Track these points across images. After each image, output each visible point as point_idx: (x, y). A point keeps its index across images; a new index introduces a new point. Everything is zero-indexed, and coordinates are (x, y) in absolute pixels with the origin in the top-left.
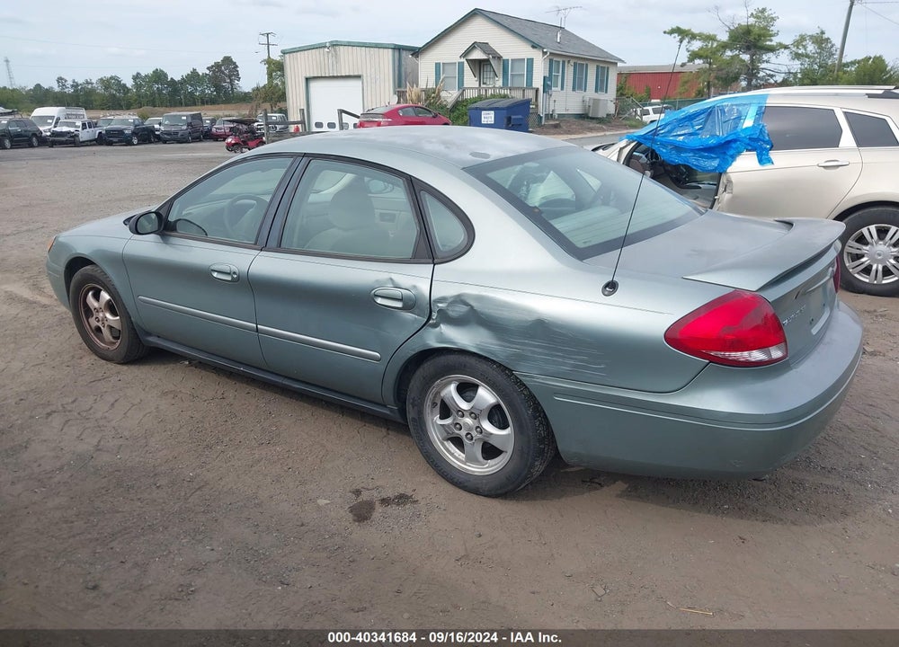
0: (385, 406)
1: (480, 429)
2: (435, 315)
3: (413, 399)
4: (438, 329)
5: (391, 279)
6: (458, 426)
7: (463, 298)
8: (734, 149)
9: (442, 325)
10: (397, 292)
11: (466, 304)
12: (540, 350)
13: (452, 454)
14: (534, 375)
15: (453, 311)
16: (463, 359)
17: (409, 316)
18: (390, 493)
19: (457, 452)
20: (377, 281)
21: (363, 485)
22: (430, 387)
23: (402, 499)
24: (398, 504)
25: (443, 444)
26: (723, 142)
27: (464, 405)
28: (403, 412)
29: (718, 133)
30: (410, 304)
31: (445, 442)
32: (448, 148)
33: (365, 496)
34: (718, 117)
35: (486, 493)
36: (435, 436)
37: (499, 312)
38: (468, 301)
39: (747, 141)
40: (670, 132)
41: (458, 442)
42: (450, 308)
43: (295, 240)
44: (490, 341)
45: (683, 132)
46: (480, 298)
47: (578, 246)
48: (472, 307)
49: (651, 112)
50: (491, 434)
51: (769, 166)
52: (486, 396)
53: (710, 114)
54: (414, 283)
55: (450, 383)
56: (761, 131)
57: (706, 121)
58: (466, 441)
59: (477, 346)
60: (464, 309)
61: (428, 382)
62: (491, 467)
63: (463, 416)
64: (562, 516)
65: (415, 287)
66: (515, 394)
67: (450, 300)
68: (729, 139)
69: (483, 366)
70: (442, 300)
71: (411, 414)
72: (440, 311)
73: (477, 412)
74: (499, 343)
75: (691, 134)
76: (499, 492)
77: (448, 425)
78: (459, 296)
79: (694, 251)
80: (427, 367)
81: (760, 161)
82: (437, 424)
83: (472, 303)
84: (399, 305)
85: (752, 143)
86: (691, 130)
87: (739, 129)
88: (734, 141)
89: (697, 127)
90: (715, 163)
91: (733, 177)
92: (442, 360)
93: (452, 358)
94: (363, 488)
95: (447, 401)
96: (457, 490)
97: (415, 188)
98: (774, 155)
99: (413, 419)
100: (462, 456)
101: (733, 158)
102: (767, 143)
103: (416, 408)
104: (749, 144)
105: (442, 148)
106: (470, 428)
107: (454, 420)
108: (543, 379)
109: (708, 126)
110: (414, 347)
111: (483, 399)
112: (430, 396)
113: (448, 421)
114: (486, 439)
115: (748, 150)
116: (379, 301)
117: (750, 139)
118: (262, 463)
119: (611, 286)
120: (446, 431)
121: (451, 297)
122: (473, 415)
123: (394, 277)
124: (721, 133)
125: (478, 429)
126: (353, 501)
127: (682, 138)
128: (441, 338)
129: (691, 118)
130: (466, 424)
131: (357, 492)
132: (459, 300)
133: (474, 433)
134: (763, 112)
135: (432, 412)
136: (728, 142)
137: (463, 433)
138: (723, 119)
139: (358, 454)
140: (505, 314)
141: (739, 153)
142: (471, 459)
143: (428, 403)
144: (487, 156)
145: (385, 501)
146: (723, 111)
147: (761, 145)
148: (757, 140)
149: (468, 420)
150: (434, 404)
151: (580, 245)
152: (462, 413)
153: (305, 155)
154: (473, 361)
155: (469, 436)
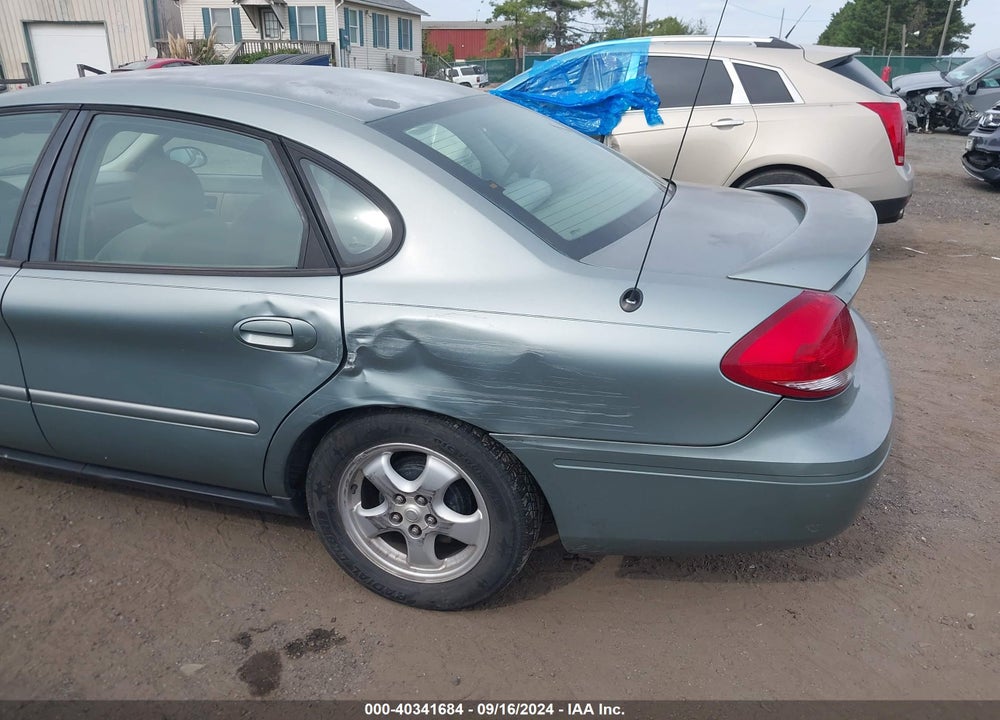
0: (268, 496)
1: (435, 519)
2: (352, 357)
3: (319, 485)
4: (358, 379)
5: (269, 304)
6: (396, 517)
7: (401, 327)
8: (618, 106)
9: (365, 372)
10: (282, 324)
11: (407, 337)
12: (531, 399)
13: (386, 557)
14: (521, 437)
15: (384, 348)
16: (403, 419)
17: (306, 360)
18: (297, 632)
19: (394, 552)
20: (243, 307)
21: (250, 624)
22: (346, 465)
23: (321, 639)
24: (316, 649)
25: (370, 544)
26: (605, 97)
27: (406, 486)
28: (300, 502)
29: (597, 88)
30: (308, 340)
31: (374, 541)
32: (331, 92)
33: (259, 644)
34: (594, 67)
35: (447, 607)
36: (357, 535)
37: (462, 346)
38: (408, 332)
39: (633, 97)
40: (541, 86)
41: (396, 539)
42: (378, 345)
43: (81, 247)
44: (447, 390)
45: (558, 86)
46: (427, 327)
47: (565, 238)
48: (417, 341)
49: (460, 73)
50: (452, 524)
51: (659, 127)
52: (440, 469)
53: (586, 65)
54: (313, 308)
55: (379, 455)
56: (647, 86)
57: (583, 71)
58: (411, 538)
59: (430, 399)
60: (403, 344)
61: (345, 456)
62: (452, 568)
63: (404, 501)
64: (560, 623)
65: (313, 314)
66: (492, 465)
67: (378, 332)
68: (612, 94)
69: (437, 428)
70: (364, 332)
71: (315, 505)
72: (362, 350)
73: (427, 495)
74: (462, 392)
75: (566, 89)
76: (466, 604)
77: (380, 518)
78: (393, 325)
79: (713, 236)
80: (340, 436)
81: (650, 121)
82: (360, 517)
83: (415, 334)
84: (287, 343)
85: (638, 100)
86: (566, 84)
87: (622, 81)
88: (618, 96)
89: (572, 81)
90: (597, 124)
91: (619, 140)
92: (369, 423)
93: (383, 420)
94: (252, 629)
95: (376, 482)
96: (400, 607)
97: (290, 156)
98: (663, 113)
99: (321, 514)
100: (401, 556)
101: (618, 117)
102: (655, 98)
103: (324, 498)
104: (634, 101)
105: (321, 93)
106: (417, 518)
107: (390, 508)
108: (536, 440)
109: (585, 79)
110: (318, 408)
111: (436, 475)
112: (346, 477)
113: (379, 511)
114: (444, 532)
115: (633, 108)
116: (251, 339)
117: (635, 94)
118: (68, 613)
119: (633, 298)
120: (376, 525)
121: (380, 327)
122: (421, 499)
123: (273, 299)
124: (602, 88)
125: (430, 519)
126: (244, 657)
127: (555, 94)
128: (367, 391)
129: (564, 69)
130: (409, 513)
131: (244, 640)
132: (393, 330)
133: (423, 525)
134: (647, 63)
135: (350, 499)
136: (611, 98)
137: (405, 526)
138: (603, 72)
139: (228, 570)
140: (474, 348)
141: (623, 112)
142: (417, 561)
143: (344, 487)
144: (394, 105)
145: (294, 649)
146: (601, 62)
147: (648, 102)
148: (643, 95)
149: (413, 507)
150: (353, 487)
151: (568, 236)
152: (404, 498)
153: (83, 107)
154: (420, 422)
155: (415, 530)
